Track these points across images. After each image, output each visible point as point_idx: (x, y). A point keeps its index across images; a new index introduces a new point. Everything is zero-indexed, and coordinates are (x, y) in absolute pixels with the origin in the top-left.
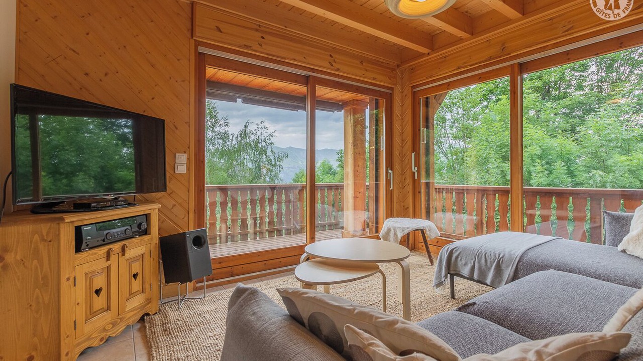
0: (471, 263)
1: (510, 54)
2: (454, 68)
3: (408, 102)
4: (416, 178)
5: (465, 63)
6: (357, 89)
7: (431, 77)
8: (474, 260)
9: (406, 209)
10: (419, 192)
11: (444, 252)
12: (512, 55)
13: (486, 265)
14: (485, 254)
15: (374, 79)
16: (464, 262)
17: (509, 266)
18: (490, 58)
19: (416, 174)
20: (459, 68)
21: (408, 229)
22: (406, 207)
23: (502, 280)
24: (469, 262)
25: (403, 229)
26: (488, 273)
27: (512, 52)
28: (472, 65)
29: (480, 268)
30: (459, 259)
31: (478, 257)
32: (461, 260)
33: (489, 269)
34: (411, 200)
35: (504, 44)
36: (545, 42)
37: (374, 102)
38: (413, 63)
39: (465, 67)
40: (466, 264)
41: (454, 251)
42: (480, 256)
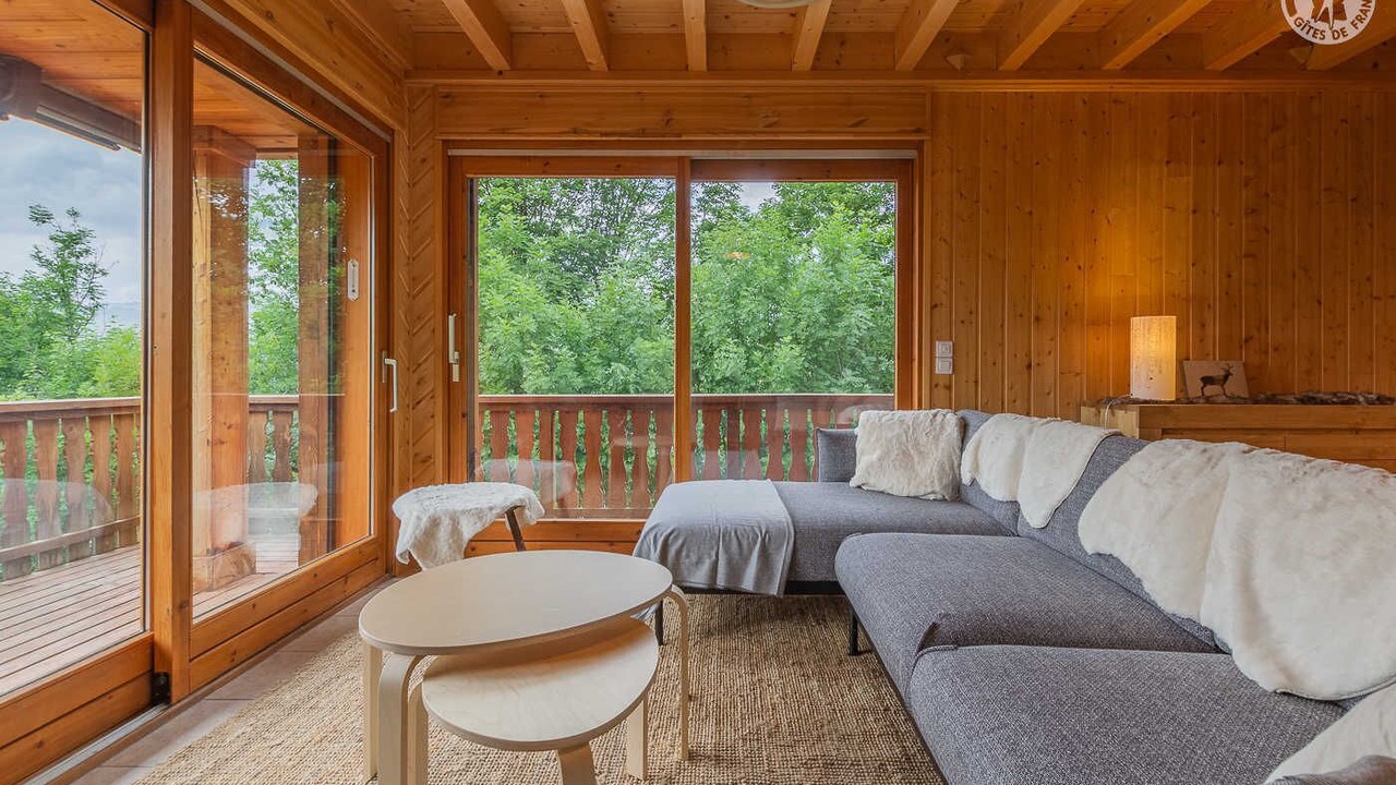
0: (710, 557)
1: (680, 135)
2: (566, 129)
3: (434, 178)
4: (456, 378)
5: (589, 124)
6: (313, 102)
7: (503, 132)
8: (716, 548)
9: (424, 461)
10: (463, 416)
11: (645, 545)
12: (684, 138)
13: (741, 554)
14: (736, 532)
15: (359, 88)
16: (694, 558)
17: (782, 545)
18: (643, 132)
19: (456, 368)
20: (575, 132)
21: (494, 512)
22: (423, 456)
23: (773, 574)
24: (706, 556)
25: (479, 514)
26: (744, 570)
27: (687, 133)
28: (606, 134)
29: (729, 562)
30: (684, 554)
31: (724, 540)
32: (688, 556)
33: (746, 560)
34: (440, 436)
35: (669, 112)
36: (738, 133)
37: (324, 152)
38: (454, 81)
39: (590, 133)
40: (699, 562)
41: (670, 541)
42: (727, 538)
